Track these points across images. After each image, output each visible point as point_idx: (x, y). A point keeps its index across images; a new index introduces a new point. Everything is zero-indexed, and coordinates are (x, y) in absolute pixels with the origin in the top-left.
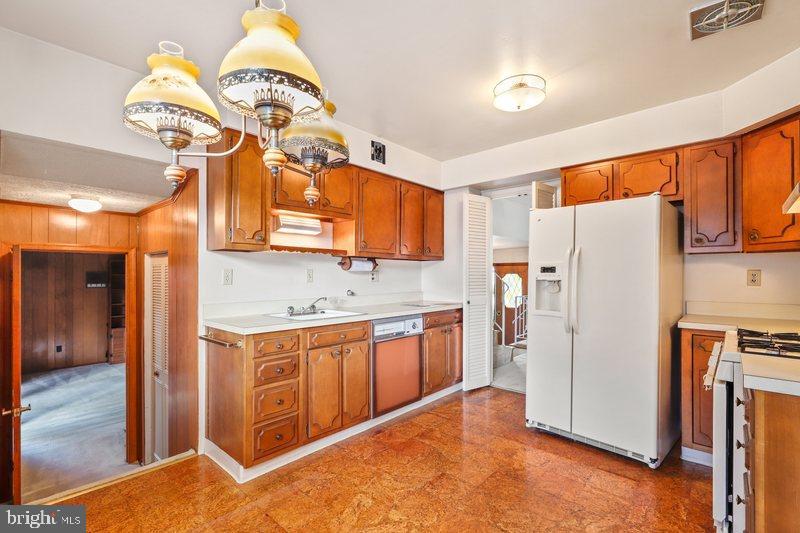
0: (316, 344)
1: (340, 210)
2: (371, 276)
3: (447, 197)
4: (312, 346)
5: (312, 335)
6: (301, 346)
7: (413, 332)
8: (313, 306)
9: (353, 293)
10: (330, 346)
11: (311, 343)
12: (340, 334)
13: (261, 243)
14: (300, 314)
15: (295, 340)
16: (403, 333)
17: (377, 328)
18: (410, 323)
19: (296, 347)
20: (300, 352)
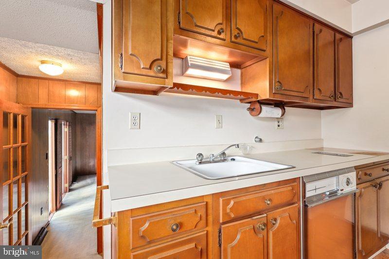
0: (233, 216)
1: (253, 45)
2: (276, 123)
3: (355, 41)
4: (227, 219)
5: (226, 203)
6: (210, 219)
7: (348, 189)
8: (224, 154)
9: (261, 140)
10: (250, 216)
11: (225, 214)
12: (264, 198)
13: (161, 75)
14: (210, 162)
15: (202, 212)
16: (336, 192)
17: (309, 186)
18: (343, 178)
19: (203, 221)
20: (210, 228)
